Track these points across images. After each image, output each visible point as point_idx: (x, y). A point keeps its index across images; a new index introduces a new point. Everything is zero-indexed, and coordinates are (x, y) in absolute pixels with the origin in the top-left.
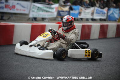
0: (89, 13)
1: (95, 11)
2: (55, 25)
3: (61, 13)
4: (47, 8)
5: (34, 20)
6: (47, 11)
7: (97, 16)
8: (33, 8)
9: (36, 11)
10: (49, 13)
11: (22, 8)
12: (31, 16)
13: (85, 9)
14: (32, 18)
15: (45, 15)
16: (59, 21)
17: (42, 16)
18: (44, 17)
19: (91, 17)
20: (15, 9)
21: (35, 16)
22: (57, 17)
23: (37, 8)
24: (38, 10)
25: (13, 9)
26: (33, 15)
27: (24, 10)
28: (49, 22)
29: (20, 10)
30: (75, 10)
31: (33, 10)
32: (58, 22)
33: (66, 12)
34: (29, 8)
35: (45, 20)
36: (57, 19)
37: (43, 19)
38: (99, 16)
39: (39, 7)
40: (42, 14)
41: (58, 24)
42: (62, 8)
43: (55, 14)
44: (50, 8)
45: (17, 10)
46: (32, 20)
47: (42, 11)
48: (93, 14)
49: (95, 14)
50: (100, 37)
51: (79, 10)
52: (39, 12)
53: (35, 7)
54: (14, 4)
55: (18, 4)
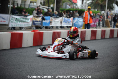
0: (58, 21)
1: (63, 20)
2: (30, 33)
3: (35, 22)
4: (24, 19)
5: (13, 29)
6: (23, 22)
7: (65, 24)
8: (12, 19)
9: (14, 21)
10: (25, 23)
13: (55, 19)
15: (22, 25)
16: (33, 29)
18: (21, 26)
19: (60, 25)
22: (32, 26)
23: (15, 19)
24: (16, 20)
27: (5, 22)
28: (25, 30)
29: (1, 21)
30: (46, 19)
31: (12, 21)
32: (33, 30)
33: (39, 21)
34: (8, 19)
35: (22, 29)
36: (32, 28)
37: (21, 28)
38: (66, 24)
39: (16, 19)
41: (33, 32)
42: (36, 18)
43: (31, 23)
44: (26, 19)
46: (12, 29)
47: (20, 22)
48: (61, 22)
49: (63, 23)
51: (50, 20)
52: (17, 23)
53: (13, 18)
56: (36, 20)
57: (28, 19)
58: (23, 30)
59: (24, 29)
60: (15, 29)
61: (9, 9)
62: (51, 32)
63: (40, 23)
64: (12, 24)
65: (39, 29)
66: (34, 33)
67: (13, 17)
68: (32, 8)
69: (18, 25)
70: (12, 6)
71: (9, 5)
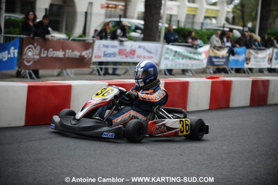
0: (264, 58)
1: (274, 55)
2: (205, 82)
3: (214, 60)
4: (191, 53)
5: (167, 73)
6: (190, 58)
8: (166, 53)
9: (171, 58)
10: (195, 62)
11: (147, 54)
12: (163, 67)
13: (257, 53)
14: (164, 70)
15: (187, 65)
16: (210, 73)
17: (182, 67)
18: (185, 68)
19: (269, 66)
20: (135, 56)
21: (169, 68)
22: (207, 68)
23: (173, 53)
24: (174, 56)
25: (132, 56)
26: (166, 65)
27: (152, 58)
28: (193, 76)
29: (145, 57)
30: (238, 54)
31: (167, 56)
32: (209, 76)
33: (223, 58)
34: (159, 53)
35: (187, 74)
36: (208, 71)
37: (184, 72)
39: (176, 52)
40: (181, 64)
41: (210, 80)
42: (216, 51)
43: (205, 62)
44: (195, 53)
45: (139, 57)
46: (165, 74)
47: (182, 59)
48: (270, 60)
49: (274, 61)
51: (245, 54)
52: (177, 60)
53: (169, 51)
54: (133, 48)
55: (140, 47)
56: (216, 54)
57: (200, 54)
58: (189, 76)
59: (190, 73)
60: (173, 73)
61: (160, 32)
62: (247, 80)
63: (224, 60)
64: (167, 62)
66: (212, 82)
67: (168, 49)
69: (180, 64)
70: (167, 26)
71: (160, 24)
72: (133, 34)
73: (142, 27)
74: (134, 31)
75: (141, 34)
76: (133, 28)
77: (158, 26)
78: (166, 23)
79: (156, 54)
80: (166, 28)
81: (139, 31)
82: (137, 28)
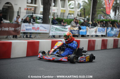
0: (93, 31)
1: (98, 30)
3: (73, 31)
4: (63, 28)
5: (53, 37)
6: (62, 31)
7: (99, 33)
8: (52, 29)
9: (54, 31)
10: (64, 32)
12: (51, 34)
13: (90, 29)
15: (61, 34)
18: (60, 35)
19: (95, 34)
20: (39, 30)
21: (54, 35)
23: (55, 29)
24: (56, 30)
27: (46, 31)
29: (43, 30)
30: (83, 29)
31: (52, 30)
35: (61, 37)
39: (56, 28)
42: (73, 28)
44: (64, 28)
45: (41, 30)
46: (52, 37)
47: (59, 31)
48: (96, 32)
50: (102, 49)
51: (86, 29)
52: (57, 32)
53: (53, 28)
54: (38, 27)
55: (41, 26)
57: (67, 29)
59: (62, 37)
60: (55, 37)
61: (50, 20)
62: (86, 40)
63: (77, 31)
64: (52, 32)
65: (76, 38)
67: (53, 27)
68: (70, 19)
70: (53, 17)
71: (50, 17)
72: (38, 21)
73: (42, 18)
74: (39, 19)
75: (42, 20)
76: (38, 18)
77: (49, 17)
78: (52, 16)
79: (48, 29)
80: (52, 18)
81: (41, 19)
82: (40, 18)
